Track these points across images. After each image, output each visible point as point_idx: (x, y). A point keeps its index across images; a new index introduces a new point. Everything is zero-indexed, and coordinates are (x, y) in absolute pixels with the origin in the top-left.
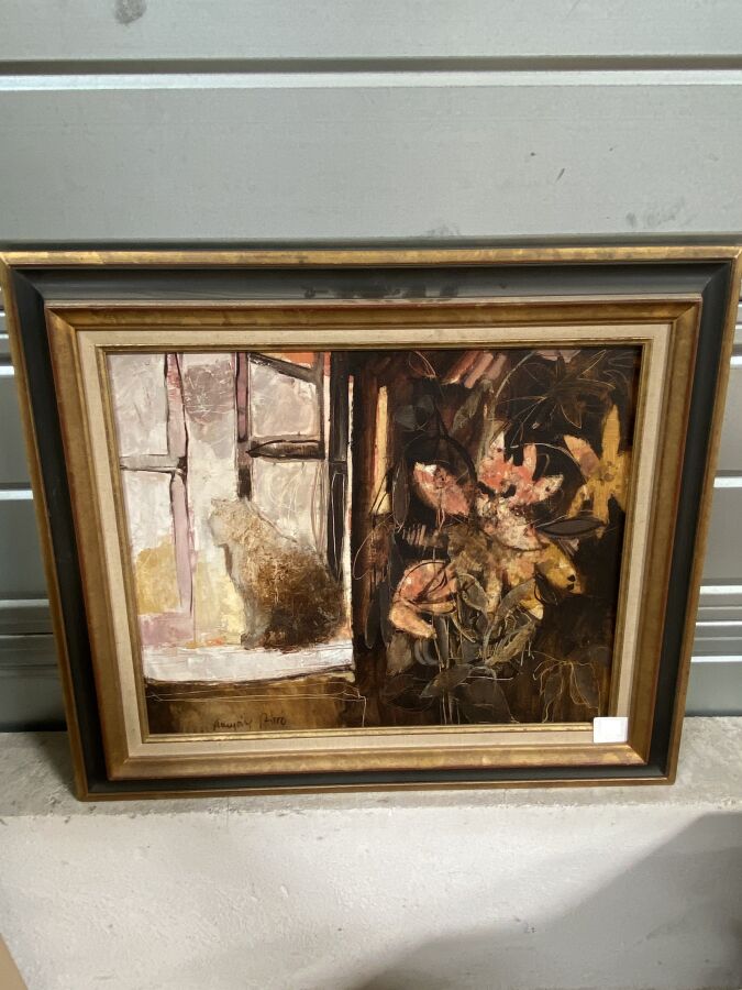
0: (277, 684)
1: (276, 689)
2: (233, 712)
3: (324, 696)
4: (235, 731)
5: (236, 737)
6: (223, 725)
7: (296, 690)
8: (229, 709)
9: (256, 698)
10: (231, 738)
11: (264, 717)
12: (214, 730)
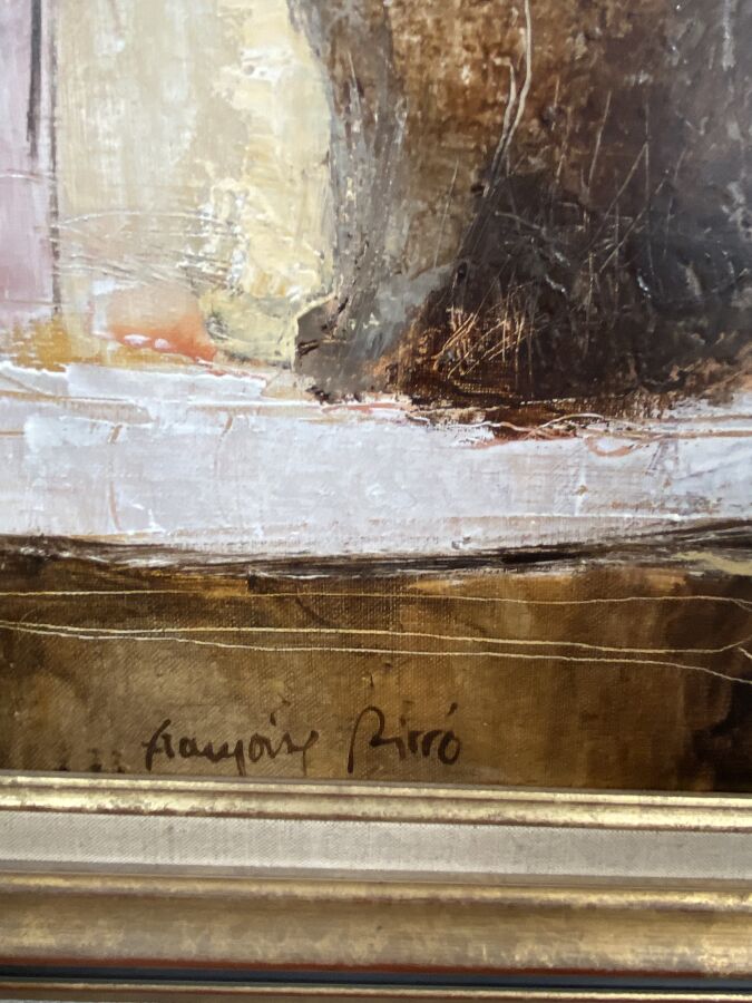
0: (448, 583)
1: (440, 607)
2: (237, 697)
3: (647, 655)
4: (242, 774)
5: (240, 805)
6: (188, 748)
7: (527, 619)
8: (218, 679)
9: (345, 640)
10: (221, 805)
11: (370, 723)
12: (148, 767)
